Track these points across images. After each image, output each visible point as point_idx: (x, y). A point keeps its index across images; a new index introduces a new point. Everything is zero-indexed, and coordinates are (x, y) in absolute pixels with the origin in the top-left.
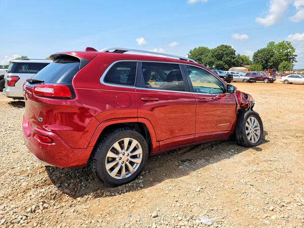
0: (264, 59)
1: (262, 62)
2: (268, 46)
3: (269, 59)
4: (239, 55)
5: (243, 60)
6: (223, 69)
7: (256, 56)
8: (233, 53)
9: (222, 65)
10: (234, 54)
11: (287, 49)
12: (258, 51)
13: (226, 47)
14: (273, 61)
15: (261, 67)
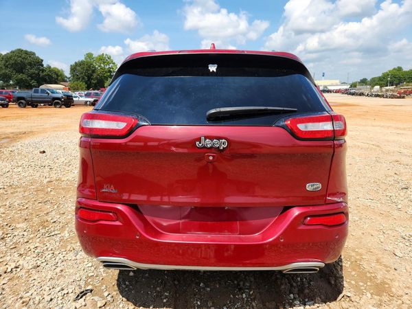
0: (85, 75)
1: (83, 78)
2: (85, 58)
3: (92, 75)
4: (50, 67)
5: (57, 75)
6: (29, 87)
7: (73, 69)
8: (40, 62)
9: (26, 80)
10: (42, 65)
11: (109, 64)
12: (76, 63)
13: (26, 52)
14: (96, 78)
15: (84, 85)
